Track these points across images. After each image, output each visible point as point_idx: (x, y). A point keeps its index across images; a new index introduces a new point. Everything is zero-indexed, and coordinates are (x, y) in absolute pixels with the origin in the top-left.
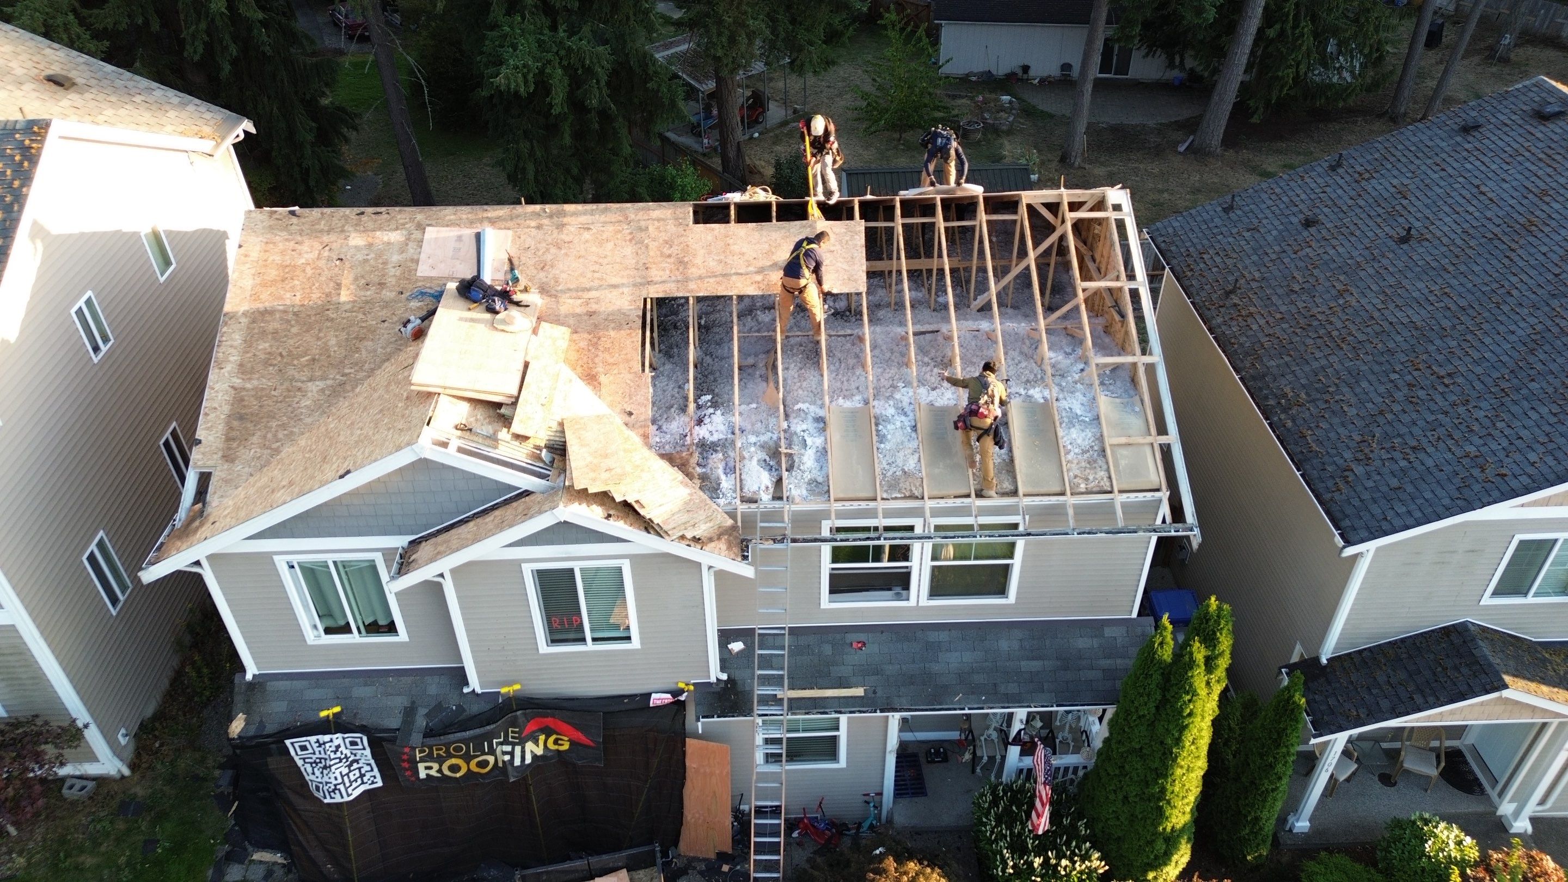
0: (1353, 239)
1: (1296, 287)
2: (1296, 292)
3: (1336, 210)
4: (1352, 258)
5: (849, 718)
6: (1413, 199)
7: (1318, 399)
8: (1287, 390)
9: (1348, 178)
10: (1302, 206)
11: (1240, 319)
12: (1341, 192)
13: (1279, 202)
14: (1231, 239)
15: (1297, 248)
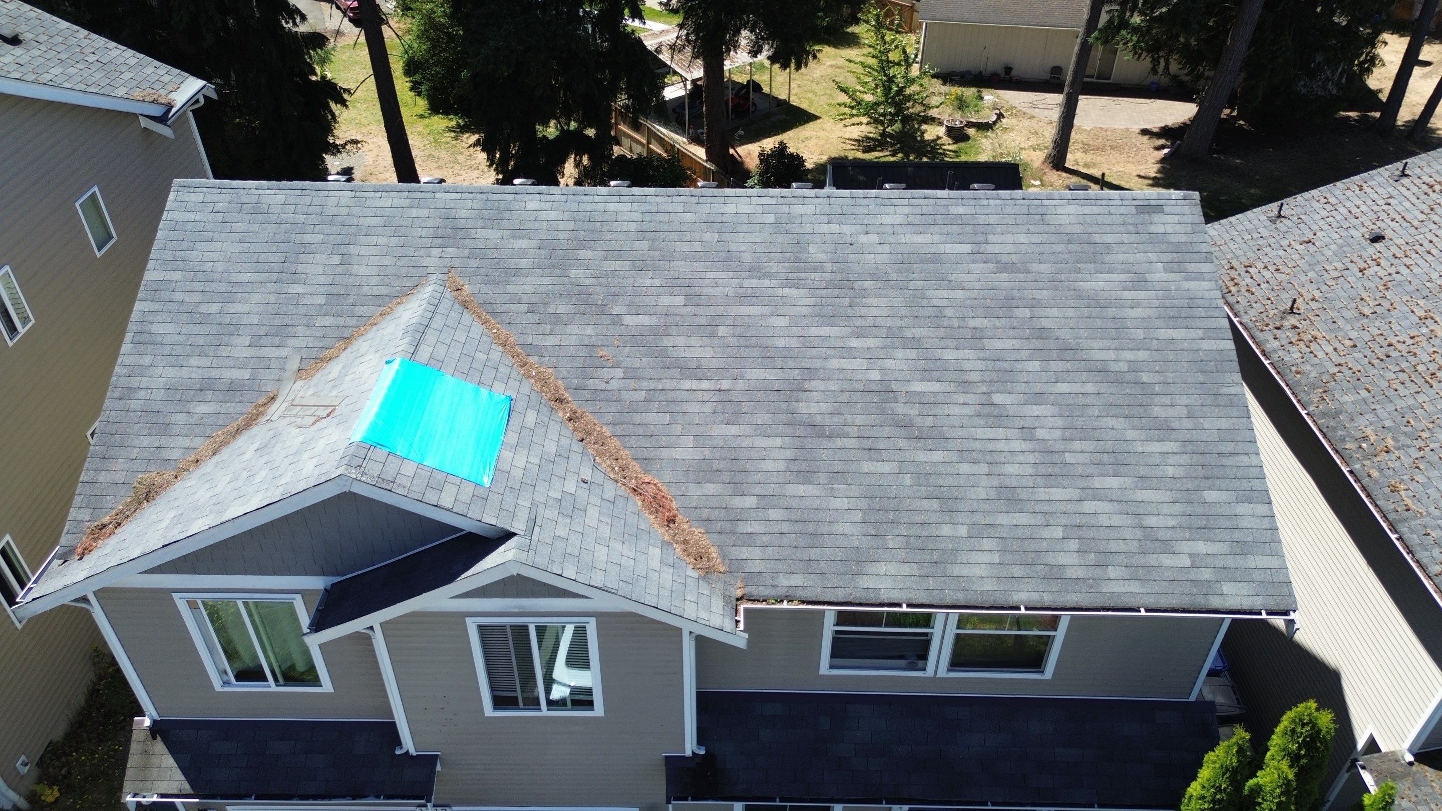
0: (1429, 258)
1: (1367, 311)
2: (1367, 317)
3: (1405, 224)
4: (1430, 281)
5: (844, 808)
7: (1408, 446)
8: (1369, 432)
9: (1414, 189)
10: (1363, 219)
11: (1302, 344)
12: (1407, 204)
13: (1334, 213)
14: (1281, 253)
15: (1363, 265)
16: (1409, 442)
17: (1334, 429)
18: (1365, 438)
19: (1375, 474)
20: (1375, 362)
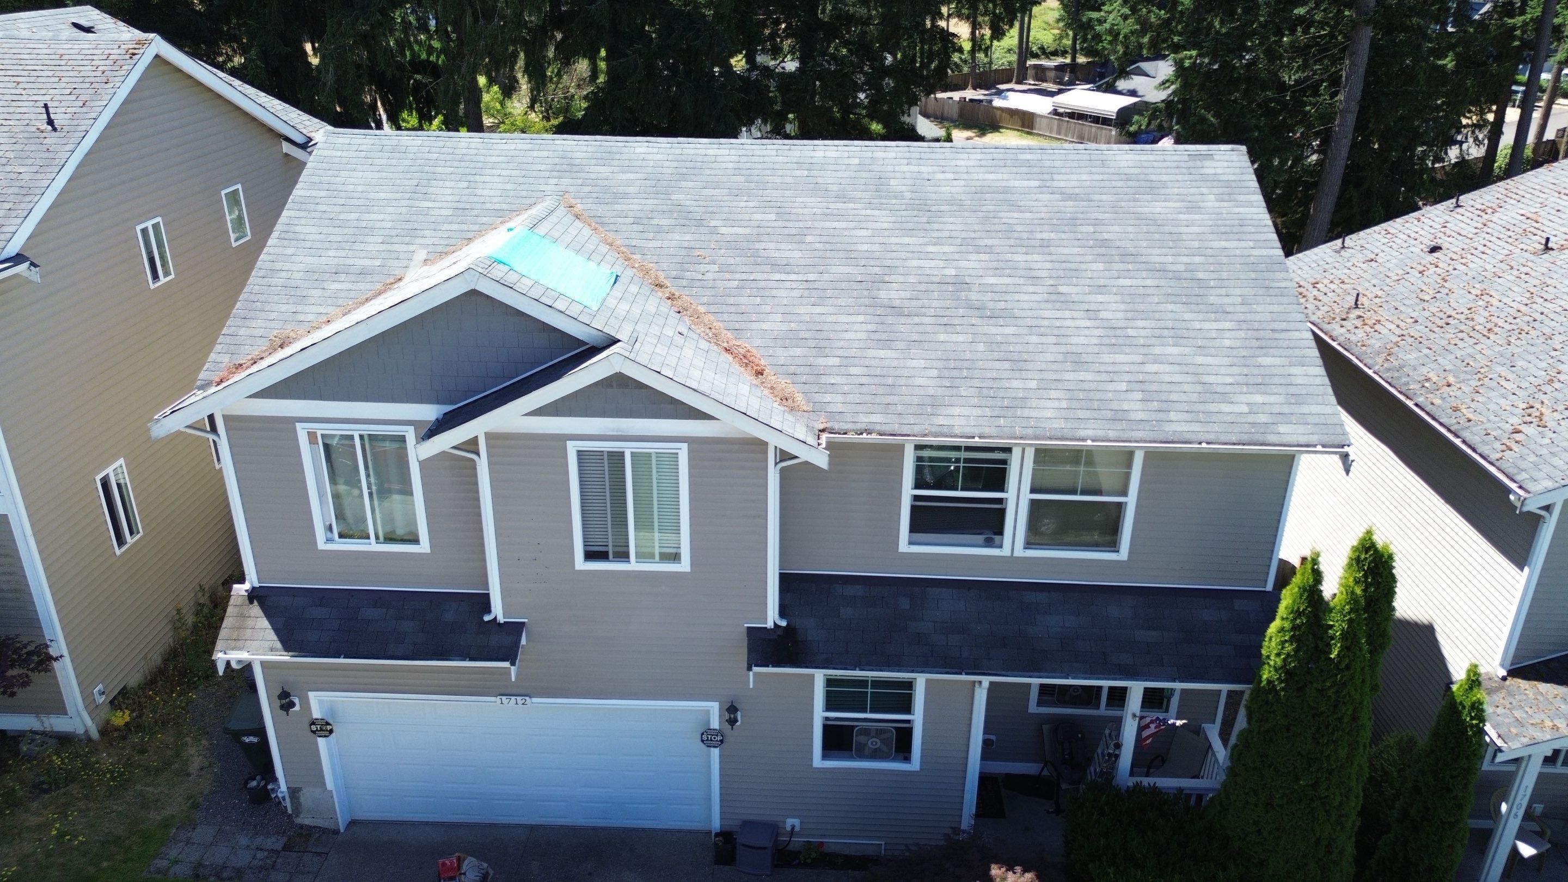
0: (1484, 256)
1: (1427, 298)
2: (1428, 301)
3: (1460, 238)
4: (1486, 270)
5: (927, 681)
6: (1546, 222)
7: (1468, 380)
8: (1431, 375)
9: (1469, 215)
10: (1422, 239)
11: (1367, 328)
12: (1463, 225)
13: (1395, 239)
14: (1346, 271)
15: (1421, 268)
16: (1469, 377)
17: (1399, 378)
18: (1428, 380)
19: (1437, 402)
20: (1437, 330)
